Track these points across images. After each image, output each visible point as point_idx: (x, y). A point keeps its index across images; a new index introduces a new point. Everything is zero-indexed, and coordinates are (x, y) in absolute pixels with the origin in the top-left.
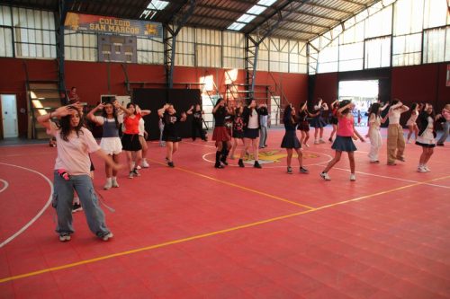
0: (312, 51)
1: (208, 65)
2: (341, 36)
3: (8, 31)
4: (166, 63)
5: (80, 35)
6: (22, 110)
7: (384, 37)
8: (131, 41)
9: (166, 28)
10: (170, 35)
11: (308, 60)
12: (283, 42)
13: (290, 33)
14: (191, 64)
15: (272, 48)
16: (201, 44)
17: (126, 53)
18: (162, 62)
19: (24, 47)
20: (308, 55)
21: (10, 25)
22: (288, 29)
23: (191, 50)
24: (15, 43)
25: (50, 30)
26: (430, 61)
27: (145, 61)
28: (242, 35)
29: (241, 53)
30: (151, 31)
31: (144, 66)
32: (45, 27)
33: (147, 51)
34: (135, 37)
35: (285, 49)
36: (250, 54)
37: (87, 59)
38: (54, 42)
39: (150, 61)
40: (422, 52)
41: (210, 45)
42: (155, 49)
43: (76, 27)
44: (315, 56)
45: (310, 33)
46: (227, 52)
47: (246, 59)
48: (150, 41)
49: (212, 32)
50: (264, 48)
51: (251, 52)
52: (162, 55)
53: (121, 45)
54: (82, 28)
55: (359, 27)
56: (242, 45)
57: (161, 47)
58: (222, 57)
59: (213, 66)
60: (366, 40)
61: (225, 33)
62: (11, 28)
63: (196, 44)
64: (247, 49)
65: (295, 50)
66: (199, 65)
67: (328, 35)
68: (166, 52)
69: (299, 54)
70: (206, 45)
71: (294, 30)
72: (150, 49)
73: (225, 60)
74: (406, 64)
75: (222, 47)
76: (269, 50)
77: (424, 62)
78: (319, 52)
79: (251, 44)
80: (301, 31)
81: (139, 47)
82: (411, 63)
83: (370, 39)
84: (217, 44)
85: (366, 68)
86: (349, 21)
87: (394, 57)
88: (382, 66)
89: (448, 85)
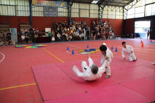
0: (125, 10)
1: (84, 17)
2: (136, 4)
3: (14, 7)
4: (69, 16)
5: (38, 7)
6: (19, 34)
8: (56, 9)
9: (68, 4)
10: (70, 6)
11: (123, 14)
12: (113, 7)
13: (116, 4)
14: (78, 16)
15: (109, 10)
16: (82, 9)
17: (54, 13)
18: (67, 16)
19: (19, 12)
20: (123, 12)
21: (15, 5)
22: (115, 2)
23: (78, 11)
24: (16, 11)
25: (27, 6)
27: (61, 16)
28: (97, 5)
29: (97, 12)
30: (63, 5)
31: (61, 18)
32: (26, 5)
33: (62, 12)
34: (57, 7)
35: (114, 10)
36: (100, 12)
37: (40, 16)
38: (29, 10)
39: (63, 15)
41: (85, 9)
42: (64, 11)
43: (36, 5)
44: (126, 12)
45: (124, 3)
46: (91, 12)
47: (99, 14)
48: (63, 9)
49: (86, 4)
50: (106, 10)
51: (101, 11)
52: (67, 13)
53: (52, 10)
54: (39, 5)
56: (98, 9)
57: (67, 11)
58: (90, 13)
59: (86, 17)
61: (91, 5)
62: (15, 6)
63: (80, 9)
65: (118, 10)
66: (81, 17)
67: (131, 4)
68: (68, 12)
69: (120, 11)
70: (83, 9)
71: (117, 3)
72: (63, 11)
73: (91, 14)
75: (89, 10)
76: (108, 11)
78: (127, 10)
79: (101, 8)
80: (120, 3)
81: (59, 11)
83: (147, 4)
84: (88, 9)
85: (145, 16)
88: (152, 15)
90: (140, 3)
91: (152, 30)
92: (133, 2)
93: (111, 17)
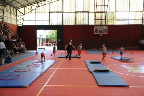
0: (19, 14)
2: (37, 9)
7: (59, 12)
26: (78, 24)
35: (9, 11)
40: (75, 20)
45: (22, 5)
60: (50, 12)
67: (29, 7)
74: (69, 24)
77: (76, 24)
78: (24, 15)
82: (71, 24)
83: (52, 12)
85: (51, 24)
86: (40, 3)
87: (64, 21)
88: (59, 24)
89: (95, 33)
90: (43, 9)
91: (59, 40)
93: (7, 21)
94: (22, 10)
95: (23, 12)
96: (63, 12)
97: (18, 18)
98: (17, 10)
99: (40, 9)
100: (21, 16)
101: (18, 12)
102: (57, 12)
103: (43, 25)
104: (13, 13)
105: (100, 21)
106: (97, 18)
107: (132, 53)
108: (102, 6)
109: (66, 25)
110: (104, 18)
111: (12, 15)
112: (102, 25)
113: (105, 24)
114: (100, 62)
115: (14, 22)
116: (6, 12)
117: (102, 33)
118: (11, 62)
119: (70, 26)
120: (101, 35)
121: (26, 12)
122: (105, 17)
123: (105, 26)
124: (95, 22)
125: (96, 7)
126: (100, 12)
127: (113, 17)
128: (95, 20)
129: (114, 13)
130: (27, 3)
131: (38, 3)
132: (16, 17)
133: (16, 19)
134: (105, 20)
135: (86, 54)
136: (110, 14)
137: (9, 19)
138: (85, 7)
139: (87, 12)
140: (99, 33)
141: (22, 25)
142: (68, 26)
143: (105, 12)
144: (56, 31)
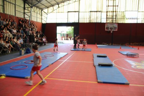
1: (10, 14)
2: (57, 10)
7: (76, 12)
14: (2, 12)
26: (92, 22)
35: (36, 11)
40: (90, 18)
41: (10, 3)
45: (46, 6)
46: (17, 8)
47: (24, 13)
51: (28, 10)
55: (65, 7)
56: (23, 6)
58: (15, 10)
59: (12, 14)
60: (68, 12)
64: (24, 8)
73: (16, 12)
74: (84, 22)
75: (15, 5)
77: (90, 22)
78: (47, 14)
82: (86, 22)
83: (70, 12)
84: (13, 3)
85: (68, 22)
86: (61, 4)
87: (80, 19)
88: (75, 22)
89: (106, 30)
90: (62, 9)
92: (54, 7)
93: (34, 19)
94: (46, 10)
95: (47, 12)
96: (79, 11)
97: (43, 17)
98: (42, 10)
99: (60, 9)
100: (45, 16)
101: (43, 12)
102: (74, 12)
103: (63, 22)
104: (38, 13)
105: (111, 19)
106: (108, 17)
107: (138, 49)
108: (113, 6)
109: (81, 23)
110: (114, 17)
111: (38, 15)
112: (113, 23)
113: (115, 22)
114: (106, 57)
115: (39, 21)
116: (34, 12)
117: (113, 30)
118: (30, 53)
119: (85, 23)
120: (112, 32)
121: (49, 12)
122: (116, 16)
123: (115, 24)
124: (107, 20)
125: (107, 7)
126: (112, 12)
127: (123, 16)
128: (107, 18)
129: (124, 13)
130: (49, 5)
131: (59, 5)
132: (41, 16)
133: (41, 18)
134: (116, 18)
135: (97, 48)
136: (120, 14)
137: (36, 18)
138: (98, 7)
139: (100, 11)
140: (110, 30)
141: (45, 23)
142: (83, 23)
143: (116, 12)
144: (73, 27)
